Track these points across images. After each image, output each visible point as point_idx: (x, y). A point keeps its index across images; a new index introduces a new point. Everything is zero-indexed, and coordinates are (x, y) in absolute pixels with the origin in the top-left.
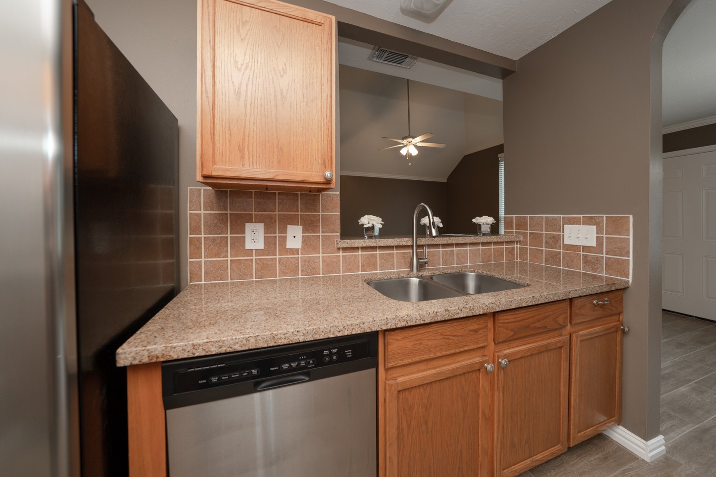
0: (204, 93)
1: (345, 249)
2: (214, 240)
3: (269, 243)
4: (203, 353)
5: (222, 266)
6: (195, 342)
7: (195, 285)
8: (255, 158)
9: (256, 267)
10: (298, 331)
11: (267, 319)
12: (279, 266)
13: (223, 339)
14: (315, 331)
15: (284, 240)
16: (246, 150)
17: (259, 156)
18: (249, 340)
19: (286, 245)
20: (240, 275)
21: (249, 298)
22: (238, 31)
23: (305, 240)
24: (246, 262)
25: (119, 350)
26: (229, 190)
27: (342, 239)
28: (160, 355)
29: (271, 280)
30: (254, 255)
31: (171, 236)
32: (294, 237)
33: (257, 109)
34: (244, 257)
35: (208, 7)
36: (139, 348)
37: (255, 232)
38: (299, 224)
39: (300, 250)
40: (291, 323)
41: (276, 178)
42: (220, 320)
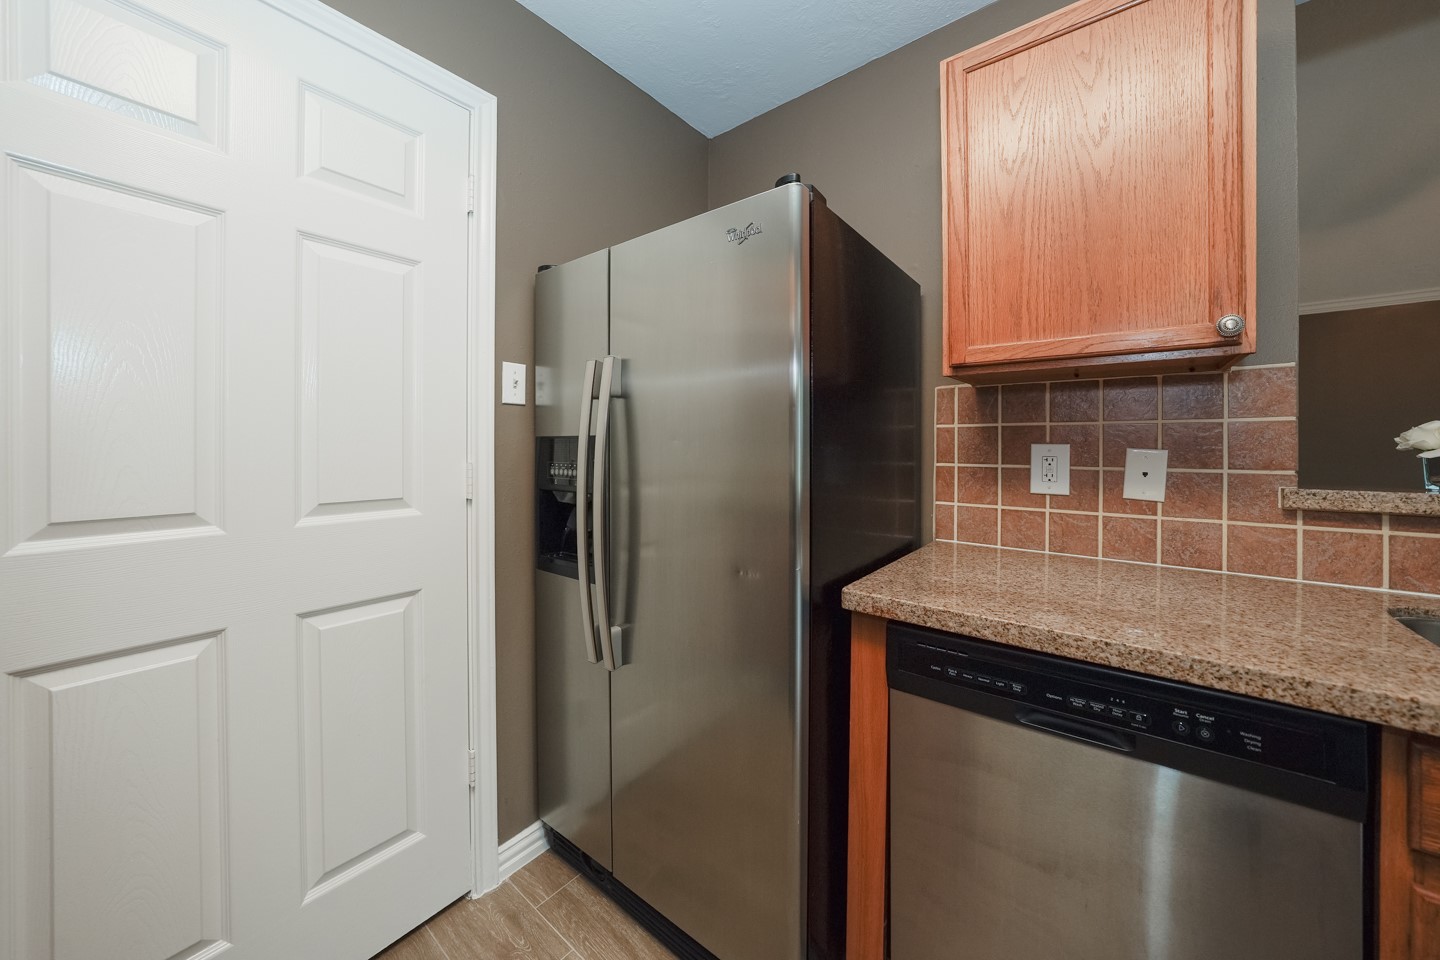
0: (953, 236)
1: (1313, 516)
2: (974, 472)
3: (1083, 485)
4: (937, 626)
5: (988, 519)
6: (928, 605)
7: (943, 543)
8: (1041, 320)
9: (1052, 528)
10: (1107, 644)
11: (1049, 611)
12: (1104, 534)
13: (966, 613)
14: (1148, 655)
15: (1117, 481)
16: (1024, 309)
17: (1050, 315)
18: (1008, 630)
19: (1122, 490)
20: (1020, 540)
21: (1027, 576)
22: (1006, 104)
23: (1174, 485)
24: (1032, 517)
25: (845, 589)
26: (1000, 386)
27: (1301, 485)
28: (885, 609)
29: (1083, 559)
30: (1048, 505)
31: (910, 463)
32: (1145, 474)
33: (1046, 227)
34: (1027, 507)
35: (956, 96)
36: (864, 593)
37: (1050, 461)
38: (1160, 445)
39: (1160, 506)
40: (1098, 628)
41: (1086, 351)
42: (969, 592)
